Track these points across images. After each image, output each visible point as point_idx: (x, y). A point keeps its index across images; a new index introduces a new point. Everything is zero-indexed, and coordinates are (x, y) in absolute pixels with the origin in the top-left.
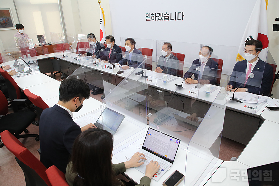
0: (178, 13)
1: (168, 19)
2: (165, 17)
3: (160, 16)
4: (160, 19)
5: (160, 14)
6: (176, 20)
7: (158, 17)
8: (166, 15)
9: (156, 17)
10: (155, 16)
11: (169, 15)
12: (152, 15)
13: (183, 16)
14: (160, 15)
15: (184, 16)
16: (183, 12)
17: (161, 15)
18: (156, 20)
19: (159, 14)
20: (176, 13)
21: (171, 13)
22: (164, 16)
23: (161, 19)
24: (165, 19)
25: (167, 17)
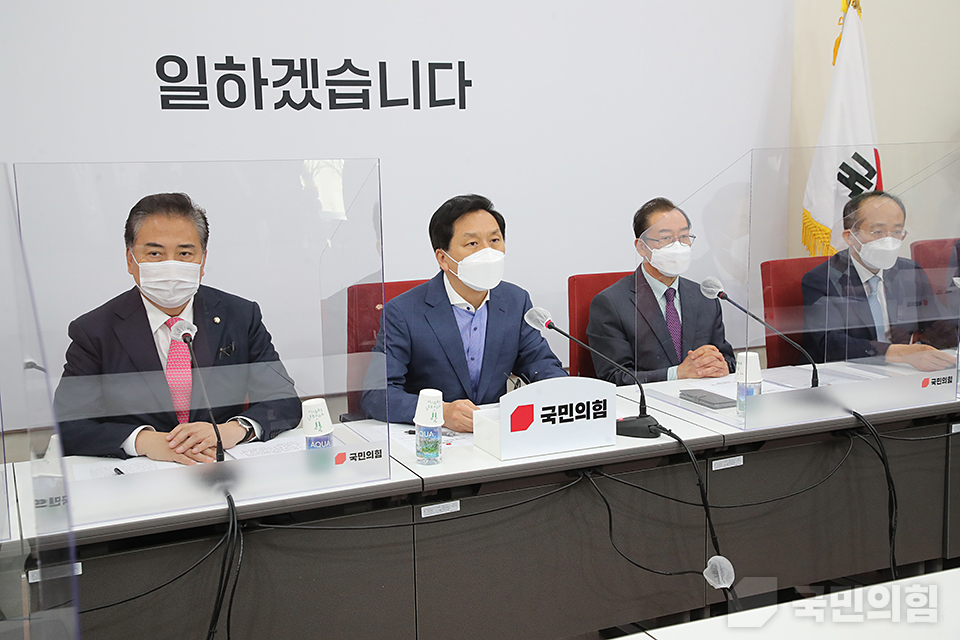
0: (433, 67)
1: (361, 101)
2: (339, 90)
3: (296, 80)
4: (298, 96)
5: (297, 67)
6: (417, 106)
7: (276, 84)
8: (348, 75)
9: (260, 82)
10: (248, 76)
11: (366, 73)
12: (218, 67)
13: (464, 83)
14: (300, 70)
15: (469, 83)
16: (461, 65)
17: (302, 73)
18: (259, 105)
19: (291, 63)
20: (416, 64)
21: (383, 66)
22: (328, 83)
23: (309, 99)
24: (338, 101)
25: (359, 90)
